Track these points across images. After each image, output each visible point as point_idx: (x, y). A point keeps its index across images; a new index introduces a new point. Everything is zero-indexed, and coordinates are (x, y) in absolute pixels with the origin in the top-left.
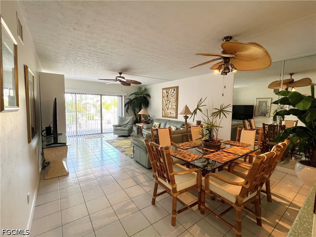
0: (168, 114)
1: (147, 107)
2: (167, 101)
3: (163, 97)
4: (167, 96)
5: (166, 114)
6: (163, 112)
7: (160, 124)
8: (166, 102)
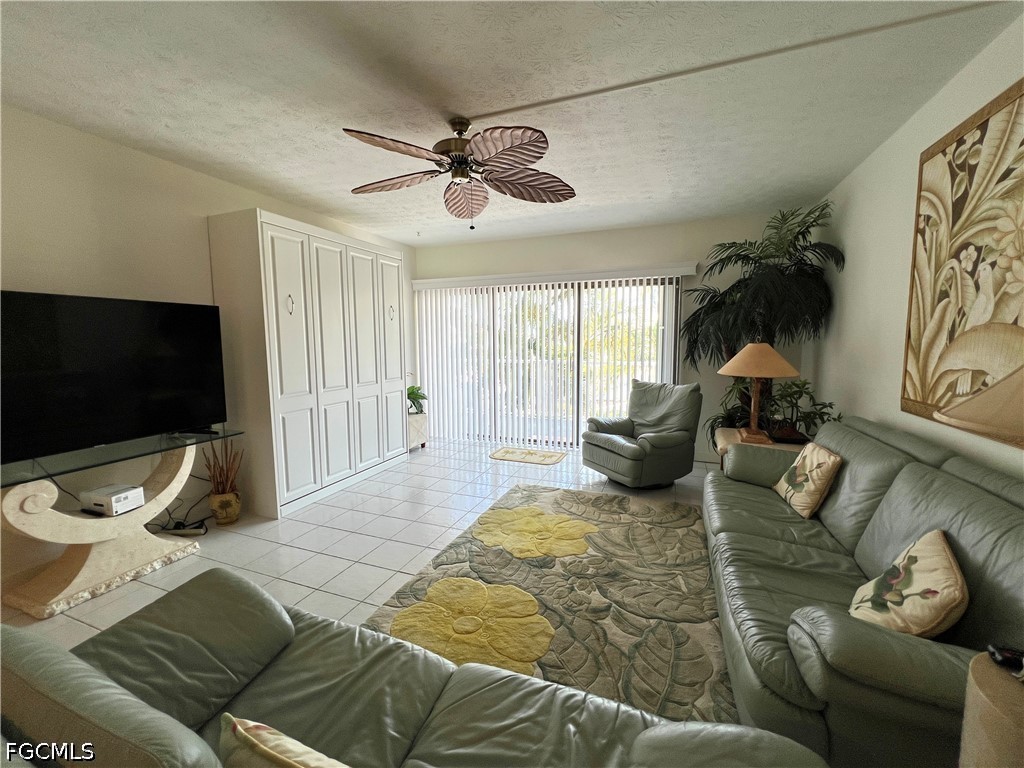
0: (952, 386)
1: (816, 330)
2: (956, 256)
3: (919, 231)
4: (959, 205)
5: (930, 381)
6: (912, 368)
7: (840, 469)
8: (945, 272)
